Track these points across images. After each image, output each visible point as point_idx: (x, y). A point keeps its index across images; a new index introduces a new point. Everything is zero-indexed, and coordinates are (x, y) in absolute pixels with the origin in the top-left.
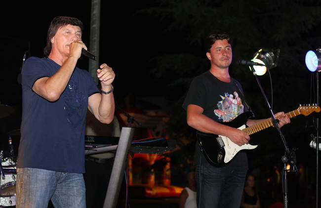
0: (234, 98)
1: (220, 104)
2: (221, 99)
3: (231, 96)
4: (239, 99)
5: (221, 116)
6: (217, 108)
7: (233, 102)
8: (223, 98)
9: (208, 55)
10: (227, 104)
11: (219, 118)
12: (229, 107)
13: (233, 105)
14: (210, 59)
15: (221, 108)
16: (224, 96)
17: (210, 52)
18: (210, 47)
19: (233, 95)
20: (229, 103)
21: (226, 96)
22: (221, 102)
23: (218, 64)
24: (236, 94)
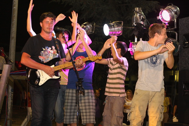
0: (52, 49)
1: (42, 52)
2: (43, 50)
3: (50, 48)
4: (55, 51)
5: (43, 59)
6: (40, 55)
7: (51, 52)
8: (44, 49)
9: (41, 24)
10: (46, 53)
11: (42, 61)
12: (47, 55)
13: (50, 54)
14: (41, 26)
15: (42, 55)
16: (45, 48)
17: (42, 22)
18: (43, 20)
19: (52, 48)
20: (47, 52)
21: (46, 48)
22: (43, 52)
23: (45, 30)
24: (54, 48)
